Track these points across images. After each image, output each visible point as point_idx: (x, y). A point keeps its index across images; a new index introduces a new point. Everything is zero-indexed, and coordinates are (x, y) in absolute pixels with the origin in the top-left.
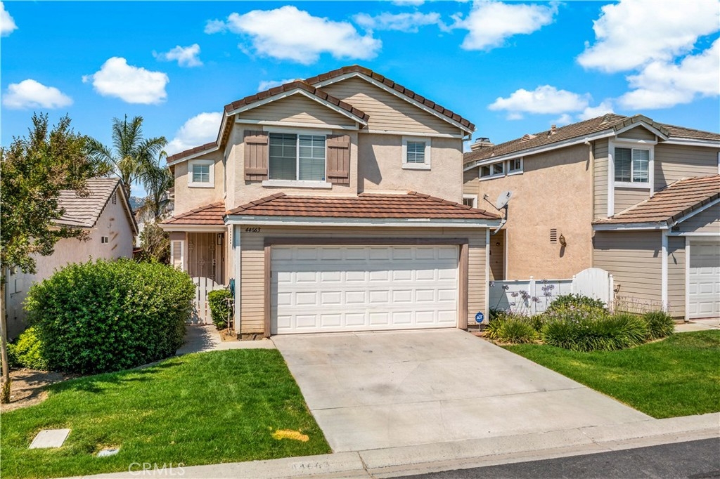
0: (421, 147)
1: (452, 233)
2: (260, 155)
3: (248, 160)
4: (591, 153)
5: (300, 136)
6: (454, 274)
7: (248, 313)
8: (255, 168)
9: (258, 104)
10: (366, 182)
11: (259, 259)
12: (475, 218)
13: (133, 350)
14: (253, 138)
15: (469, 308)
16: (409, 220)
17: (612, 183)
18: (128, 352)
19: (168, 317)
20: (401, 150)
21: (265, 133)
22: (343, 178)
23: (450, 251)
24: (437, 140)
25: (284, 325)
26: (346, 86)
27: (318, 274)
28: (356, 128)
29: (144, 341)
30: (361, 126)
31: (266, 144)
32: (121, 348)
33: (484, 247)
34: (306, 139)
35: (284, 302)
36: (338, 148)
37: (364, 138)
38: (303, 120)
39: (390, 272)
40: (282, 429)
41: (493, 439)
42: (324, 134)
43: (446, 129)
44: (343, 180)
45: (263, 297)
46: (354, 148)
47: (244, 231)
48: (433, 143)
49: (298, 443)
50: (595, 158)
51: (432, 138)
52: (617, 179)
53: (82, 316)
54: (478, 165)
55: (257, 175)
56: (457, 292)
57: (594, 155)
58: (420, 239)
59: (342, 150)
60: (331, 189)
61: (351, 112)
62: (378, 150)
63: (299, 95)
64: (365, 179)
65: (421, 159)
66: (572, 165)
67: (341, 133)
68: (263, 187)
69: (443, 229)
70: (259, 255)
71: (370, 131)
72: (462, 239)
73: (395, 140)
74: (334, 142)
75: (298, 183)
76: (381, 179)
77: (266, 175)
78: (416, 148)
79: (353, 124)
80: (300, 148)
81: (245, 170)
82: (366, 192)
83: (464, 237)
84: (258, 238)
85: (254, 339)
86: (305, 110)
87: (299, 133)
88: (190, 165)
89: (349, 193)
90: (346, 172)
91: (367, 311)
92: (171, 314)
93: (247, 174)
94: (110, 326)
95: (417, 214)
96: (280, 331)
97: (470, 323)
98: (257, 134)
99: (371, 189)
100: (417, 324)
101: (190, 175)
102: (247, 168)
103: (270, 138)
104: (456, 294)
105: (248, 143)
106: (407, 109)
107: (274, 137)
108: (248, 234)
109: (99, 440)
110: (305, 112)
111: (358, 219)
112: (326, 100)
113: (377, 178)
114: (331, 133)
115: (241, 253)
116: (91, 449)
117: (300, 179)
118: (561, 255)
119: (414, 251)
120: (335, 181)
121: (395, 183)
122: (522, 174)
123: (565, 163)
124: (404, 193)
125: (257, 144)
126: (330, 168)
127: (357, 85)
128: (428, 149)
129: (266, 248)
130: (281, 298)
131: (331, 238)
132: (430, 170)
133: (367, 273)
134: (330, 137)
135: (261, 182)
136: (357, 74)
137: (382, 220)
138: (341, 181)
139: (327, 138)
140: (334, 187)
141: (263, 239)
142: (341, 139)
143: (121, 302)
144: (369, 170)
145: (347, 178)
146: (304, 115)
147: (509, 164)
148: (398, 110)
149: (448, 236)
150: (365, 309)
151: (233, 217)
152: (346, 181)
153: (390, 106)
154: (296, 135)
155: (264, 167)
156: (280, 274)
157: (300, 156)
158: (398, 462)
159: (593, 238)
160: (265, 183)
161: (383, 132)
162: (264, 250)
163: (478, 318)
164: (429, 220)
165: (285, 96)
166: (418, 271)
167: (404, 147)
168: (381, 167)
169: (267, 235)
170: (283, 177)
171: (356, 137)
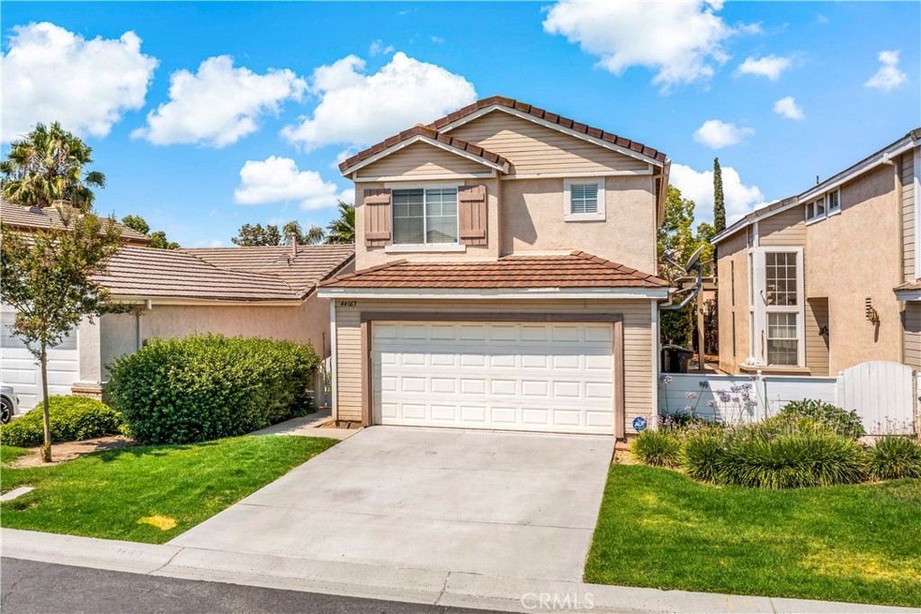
0: (592, 192)
1: (600, 306)
2: (382, 217)
5: (427, 191)
6: (605, 364)
7: (346, 398)
8: (376, 233)
9: (374, 158)
10: (516, 241)
11: (354, 337)
14: (374, 198)
15: (627, 410)
20: (562, 197)
21: (386, 191)
22: (479, 238)
23: (602, 331)
24: (614, 180)
26: (486, 124)
27: (427, 356)
28: (494, 175)
30: (500, 174)
31: (388, 204)
33: (648, 326)
34: (431, 193)
35: (389, 387)
36: (472, 201)
37: (506, 183)
38: (428, 172)
39: (518, 357)
42: (455, 186)
43: (625, 163)
44: (480, 241)
45: (360, 380)
46: (493, 200)
47: (339, 304)
48: (609, 184)
51: (607, 178)
55: (378, 240)
56: (613, 385)
57: (901, 179)
59: (477, 204)
60: (465, 252)
61: (481, 155)
62: (534, 202)
63: (419, 142)
64: (515, 239)
65: (592, 206)
67: (476, 183)
68: (387, 253)
69: (598, 301)
70: (356, 333)
71: (518, 177)
72: (614, 315)
73: (555, 184)
74: (467, 195)
75: (426, 246)
76: (536, 237)
77: (389, 240)
78: (583, 193)
79: (485, 170)
80: (427, 205)
81: (366, 235)
82: (517, 254)
83: (617, 311)
84: (354, 313)
85: (348, 428)
86: (428, 159)
87: (426, 187)
89: (489, 256)
90: (482, 230)
91: (488, 405)
93: (368, 240)
96: (385, 420)
97: (628, 431)
98: (378, 192)
99: (521, 250)
102: (369, 232)
103: (394, 196)
104: (610, 390)
105: (368, 204)
106: (568, 144)
107: (397, 194)
108: (343, 309)
110: (430, 161)
112: (450, 144)
113: (530, 236)
114: (463, 184)
115: (337, 330)
117: (428, 241)
118: (876, 339)
119: (549, 331)
120: (469, 242)
121: (554, 241)
122: (840, 213)
124: (567, 253)
125: (378, 204)
126: (463, 227)
127: (496, 121)
128: (601, 193)
129: (362, 325)
130: (386, 383)
132: (605, 221)
133: (487, 357)
134: (462, 189)
135: (383, 247)
136: (497, 107)
137: (493, 290)
138: (476, 242)
139: (460, 190)
140: (470, 250)
141: (359, 314)
142: (475, 190)
144: (515, 224)
145: (483, 238)
146: (430, 166)
148: (556, 146)
149: (591, 312)
150: (485, 402)
151: (321, 289)
152: (483, 242)
153: (544, 142)
154: (422, 190)
155: (385, 230)
156: (384, 356)
157: (427, 214)
160: (389, 249)
161: (536, 176)
162: (359, 326)
163: (637, 424)
165: (403, 146)
166: (556, 357)
167: (567, 194)
168: (536, 221)
169: (363, 310)
170: (409, 241)
171: (495, 186)
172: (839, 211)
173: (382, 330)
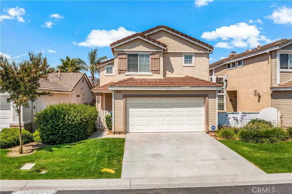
0: (191, 57)
1: (201, 92)
2: (124, 63)
3: (119, 65)
4: (270, 57)
5: (140, 55)
6: (203, 109)
7: (118, 124)
8: (122, 68)
9: (123, 43)
10: (167, 72)
11: (121, 103)
12: (210, 86)
13: (69, 137)
14: (121, 56)
15: (209, 124)
16: (181, 87)
17: (279, 70)
18: (67, 137)
19: (82, 124)
20: (182, 59)
21: (126, 54)
22: (157, 71)
23: (200, 100)
24: (197, 54)
25: (131, 129)
26: (158, 34)
27: (145, 109)
28: (162, 50)
29: (74, 133)
30: (164, 50)
31: (126, 58)
32: (64, 136)
33: (215, 98)
34: (142, 56)
35: (132, 120)
36: (155, 59)
37: (165, 54)
38: (141, 48)
39: (175, 109)
40: (106, 168)
41: (188, 177)
42: (149, 53)
43: (201, 49)
44: (157, 72)
45: (123, 118)
46: (162, 59)
47: (115, 92)
48: (196, 55)
49: (109, 173)
50: (272, 59)
51: (195, 53)
52: (281, 68)
53: (50, 124)
54: (226, 63)
55: (123, 70)
56: (204, 117)
57: (271, 57)
58: (187, 95)
59: (157, 60)
60: (152, 75)
61: (159, 44)
62: (172, 59)
63: (138, 38)
64: (167, 71)
65: (191, 62)
66: (262, 62)
67: (156, 53)
68: (126, 75)
69: (197, 91)
70: (121, 102)
71: (169, 51)
72: (205, 95)
73: (179, 54)
74: (153, 57)
75: (139, 73)
76: (173, 71)
77: (126, 70)
78: (188, 57)
79: (160, 49)
80: (140, 59)
81: (118, 69)
82: (167, 76)
83: (206, 94)
84: (121, 95)
85: (119, 134)
86: (141, 44)
87: (139, 53)
88: (105, 67)
89: (160, 76)
90: (158, 68)
91: (165, 124)
92: (83, 124)
93: (119, 70)
94: (60, 128)
95: (185, 85)
96: (130, 131)
97: (209, 130)
98: (123, 54)
99: (169, 75)
100: (187, 130)
101: (105, 71)
102: (119, 68)
103: (128, 56)
104: (203, 118)
105: (119, 58)
106: (184, 42)
107: (129, 55)
108: (117, 93)
109: (42, 168)
110: (141, 45)
111: (160, 87)
112: (149, 40)
113: (172, 70)
114: (152, 53)
115: (114, 101)
116: (38, 171)
117: (140, 72)
118: (259, 102)
119: (185, 100)
120: (154, 72)
121: (179, 72)
122: (243, 67)
123: (259, 61)
124: (183, 76)
125: (123, 58)
126: (152, 67)
127: (163, 33)
128: (193, 58)
129: (124, 99)
130: (130, 118)
131: (150, 95)
132: (194, 66)
133: (165, 109)
134: (151, 54)
135: (124, 73)
136: (163, 29)
137: (170, 87)
138: (156, 72)
139: (151, 55)
140: (154, 74)
141: (122, 95)
142: (156, 55)
143: (64, 119)
144: (168, 67)
145: (158, 71)
146: (141, 46)
147: (238, 62)
148: (180, 42)
149: (199, 94)
150: (164, 123)
151: (111, 87)
152: (158, 72)
153: (177, 41)
154: (138, 54)
155: (125, 67)
156: (130, 109)
157: (140, 62)
158: (144, 184)
159: (271, 94)
160: (126, 73)
161: (174, 52)
162: (123, 100)
163: (213, 128)
164: (190, 87)
165: (133, 39)
166: (187, 108)
167: (183, 58)
168: (173, 66)
169: (124, 94)
170: (133, 71)
171: (162, 54)
172: (243, 66)
173: (130, 101)
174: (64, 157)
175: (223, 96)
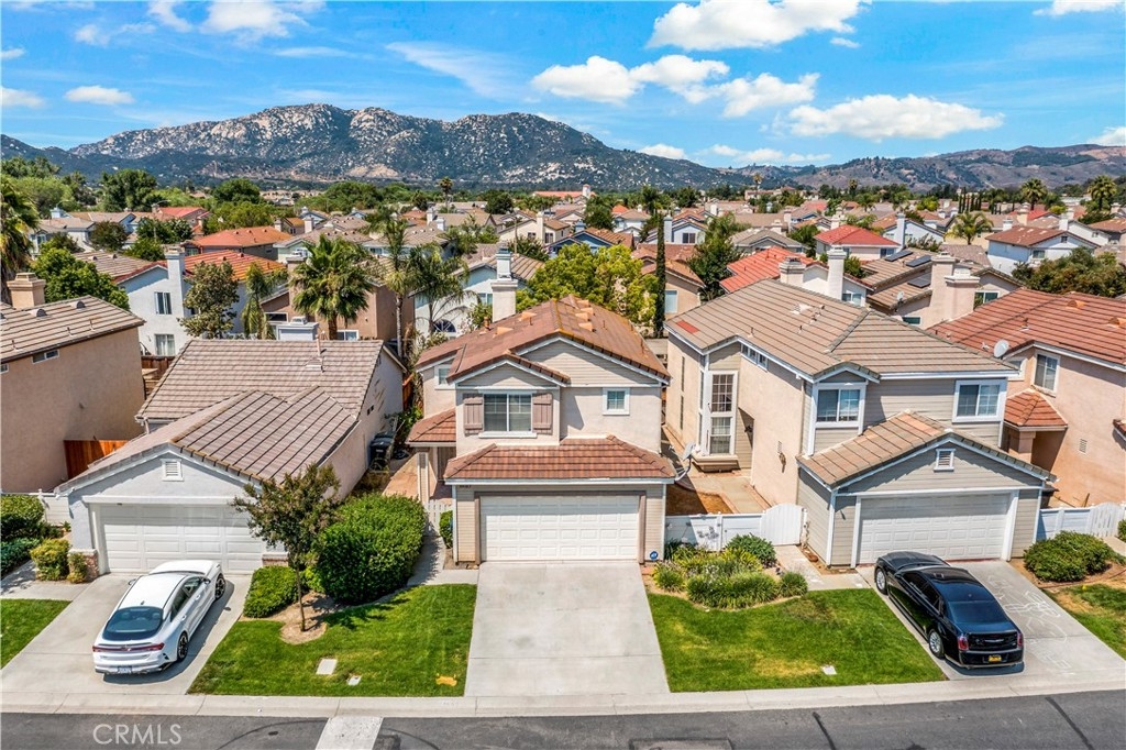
0: (621, 396)
1: (632, 486)
2: (476, 413)
3: (467, 418)
4: (802, 387)
5: (509, 396)
7: (465, 546)
8: (472, 424)
9: (472, 375)
10: (569, 429)
11: (470, 508)
12: (650, 477)
13: (376, 590)
14: (471, 400)
15: (646, 547)
16: (591, 480)
17: (812, 424)
19: (399, 567)
20: (602, 399)
21: (480, 395)
22: (546, 429)
23: (633, 499)
24: (635, 389)
25: (490, 554)
27: (519, 517)
28: (558, 388)
29: (383, 584)
31: (481, 404)
33: (661, 497)
34: (514, 398)
35: (492, 537)
36: (542, 404)
37: (566, 391)
38: (511, 384)
39: (579, 516)
42: (530, 393)
43: (643, 380)
44: (548, 430)
45: (474, 535)
46: (556, 403)
47: (459, 487)
48: (633, 391)
49: (448, 687)
50: (805, 394)
51: (632, 388)
52: (819, 419)
54: (739, 340)
55: (473, 429)
56: (637, 531)
57: (804, 390)
58: (604, 491)
59: (546, 406)
60: (536, 438)
61: (552, 376)
62: (579, 399)
63: (506, 365)
64: (569, 427)
65: (621, 405)
67: (545, 393)
68: (481, 438)
69: (623, 485)
70: (471, 505)
71: (572, 385)
72: (640, 491)
73: (598, 391)
74: (539, 400)
75: (508, 434)
76: (583, 425)
77: (481, 429)
78: (616, 396)
79: (552, 385)
80: (509, 405)
81: (464, 426)
82: (568, 438)
83: (644, 490)
84: (470, 494)
85: (467, 567)
86: (511, 375)
87: (508, 393)
88: (436, 370)
89: (552, 441)
90: (549, 424)
91: (559, 545)
93: (466, 429)
95: (599, 473)
96: (488, 559)
97: (646, 559)
98: (473, 396)
99: (573, 434)
101: (437, 378)
102: (466, 424)
103: (485, 399)
104: (636, 534)
105: (465, 404)
106: (607, 364)
107: (488, 398)
108: (462, 490)
110: (513, 377)
111: (547, 480)
112: (529, 368)
113: (579, 424)
114: (535, 392)
115: (456, 503)
117: (510, 431)
118: (783, 471)
120: (540, 431)
121: (596, 427)
122: (767, 372)
124: (604, 437)
125: (473, 405)
126: (535, 421)
127: (561, 347)
128: (627, 397)
129: (475, 499)
130: (489, 534)
132: (629, 415)
133: (559, 516)
134: (535, 395)
135: (478, 434)
136: (559, 339)
137: (568, 480)
138: (545, 431)
139: (533, 397)
140: (540, 436)
141: (473, 494)
142: (544, 397)
144: (570, 417)
145: (550, 429)
146: (512, 379)
147: (759, 356)
149: (628, 490)
150: (557, 543)
153: (590, 362)
154: (505, 396)
155: (480, 423)
156: (488, 518)
157: (509, 411)
158: (495, 707)
159: (798, 470)
160: (481, 435)
161: (584, 386)
162: (474, 501)
163: (653, 555)
164: (608, 479)
165: (495, 366)
166: (603, 515)
167: (605, 397)
168: (583, 414)
169: (475, 491)
170: (496, 430)
171: (557, 395)
172: (766, 369)
174: (376, 646)
175: (728, 419)
